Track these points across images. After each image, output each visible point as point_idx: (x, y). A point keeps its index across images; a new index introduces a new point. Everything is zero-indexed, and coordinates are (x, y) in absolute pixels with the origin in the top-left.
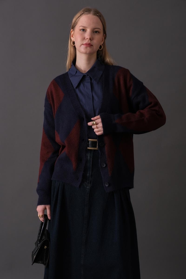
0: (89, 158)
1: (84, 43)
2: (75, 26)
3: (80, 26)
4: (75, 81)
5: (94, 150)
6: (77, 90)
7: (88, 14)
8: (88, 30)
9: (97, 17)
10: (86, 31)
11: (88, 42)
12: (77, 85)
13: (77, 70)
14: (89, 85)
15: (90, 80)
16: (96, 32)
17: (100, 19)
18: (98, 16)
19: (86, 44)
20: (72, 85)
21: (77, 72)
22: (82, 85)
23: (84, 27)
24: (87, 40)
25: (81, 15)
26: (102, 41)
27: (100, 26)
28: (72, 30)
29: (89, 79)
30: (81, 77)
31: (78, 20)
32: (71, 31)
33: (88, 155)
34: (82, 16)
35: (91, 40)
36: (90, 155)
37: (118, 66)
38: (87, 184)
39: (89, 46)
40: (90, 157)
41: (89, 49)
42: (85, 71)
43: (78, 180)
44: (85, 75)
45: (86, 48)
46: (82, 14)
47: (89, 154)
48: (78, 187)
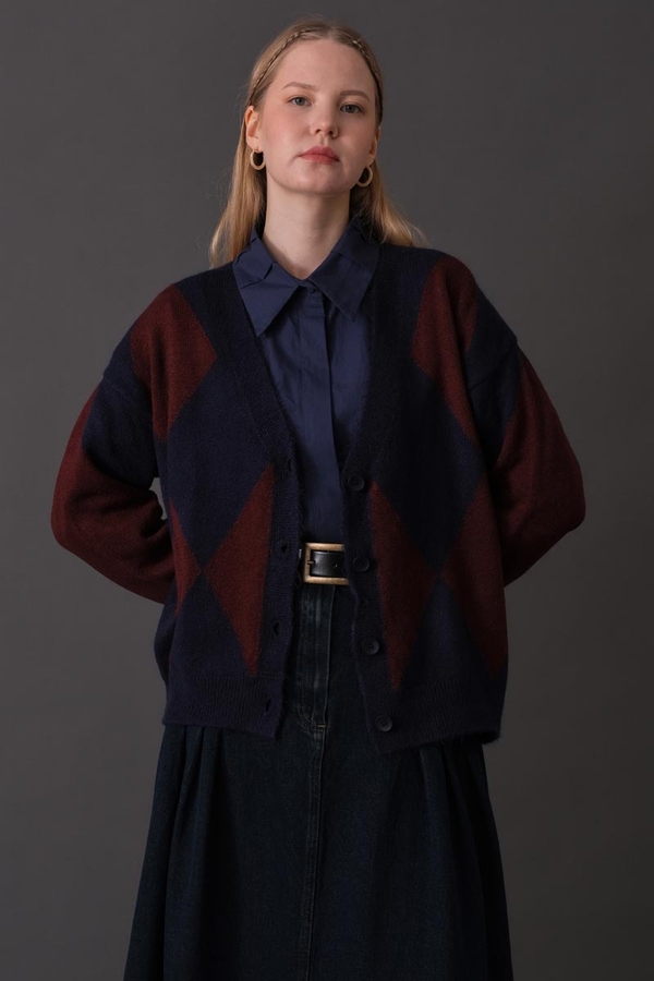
0: (318, 618)
1: (305, 150)
2: (266, 88)
3: (288, 86)
4: (261, 307)
5: (338, 587)
6: (268, 345)
7: (314, 38)
8: (322, 100)
9: (352, 50)
10: (310, 105)
11: (322, 143)
12: (268, 321)
13: (273, 263)
14: (317, 330)
15: (322, 310)
16: (351, 108)
17: (366, 59)
18: (355, 46)
19: (313, 153)
20: (249, 319)
21: (271, 268)
22: (288, 327)
23: (304, 86)
24: (318, 136)
25: (288, 45)
26: (371, 152)
27: (366, 85)
28: (251, 108)
29: (321, 304)
30: (288, 294)
31: (278, 65)
32: (247, 113)
33: (315, 607)
34: (292, 46)
35: (333, 138)
36: (322, 605)
37: (434, 251)
38: (314, 723)
39: (326, 158)
40: (324, 614)
41: (323, 175)
42: (302, 271)
43: (267, 709)
44: (305, 288)
45: (314, 166)
46: (294, 39)
47: (318, 603)
48: (272, 735)
